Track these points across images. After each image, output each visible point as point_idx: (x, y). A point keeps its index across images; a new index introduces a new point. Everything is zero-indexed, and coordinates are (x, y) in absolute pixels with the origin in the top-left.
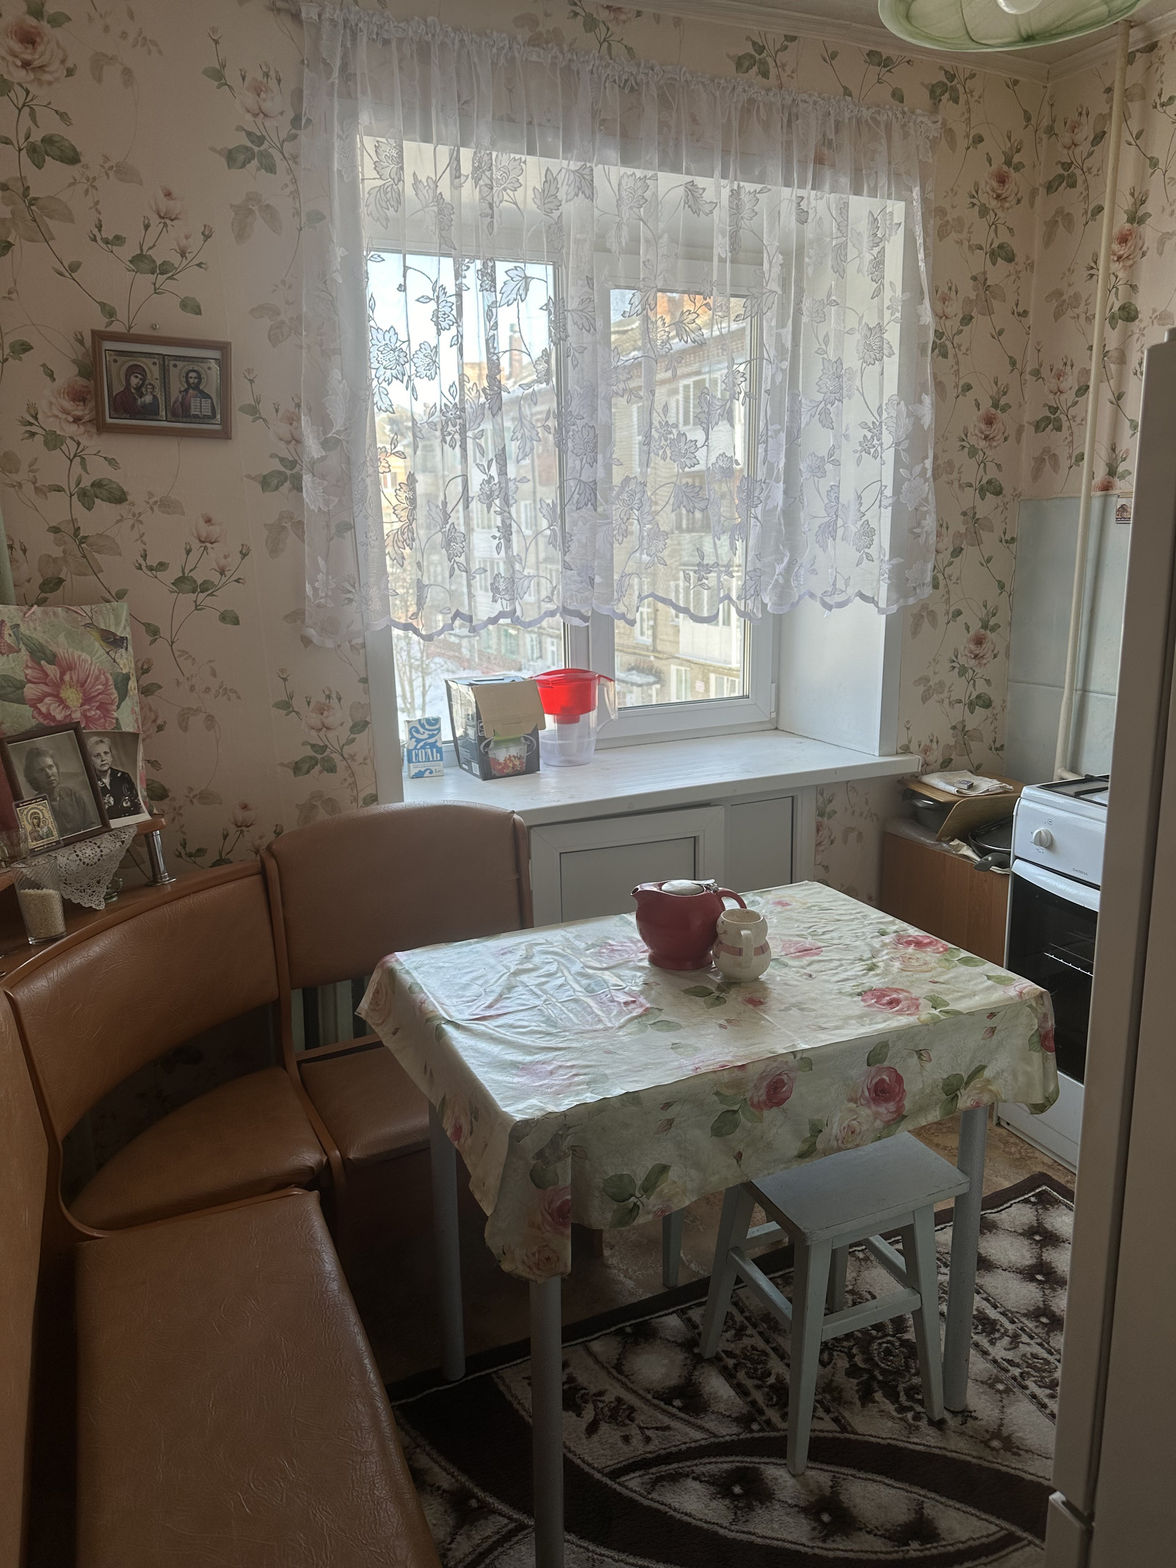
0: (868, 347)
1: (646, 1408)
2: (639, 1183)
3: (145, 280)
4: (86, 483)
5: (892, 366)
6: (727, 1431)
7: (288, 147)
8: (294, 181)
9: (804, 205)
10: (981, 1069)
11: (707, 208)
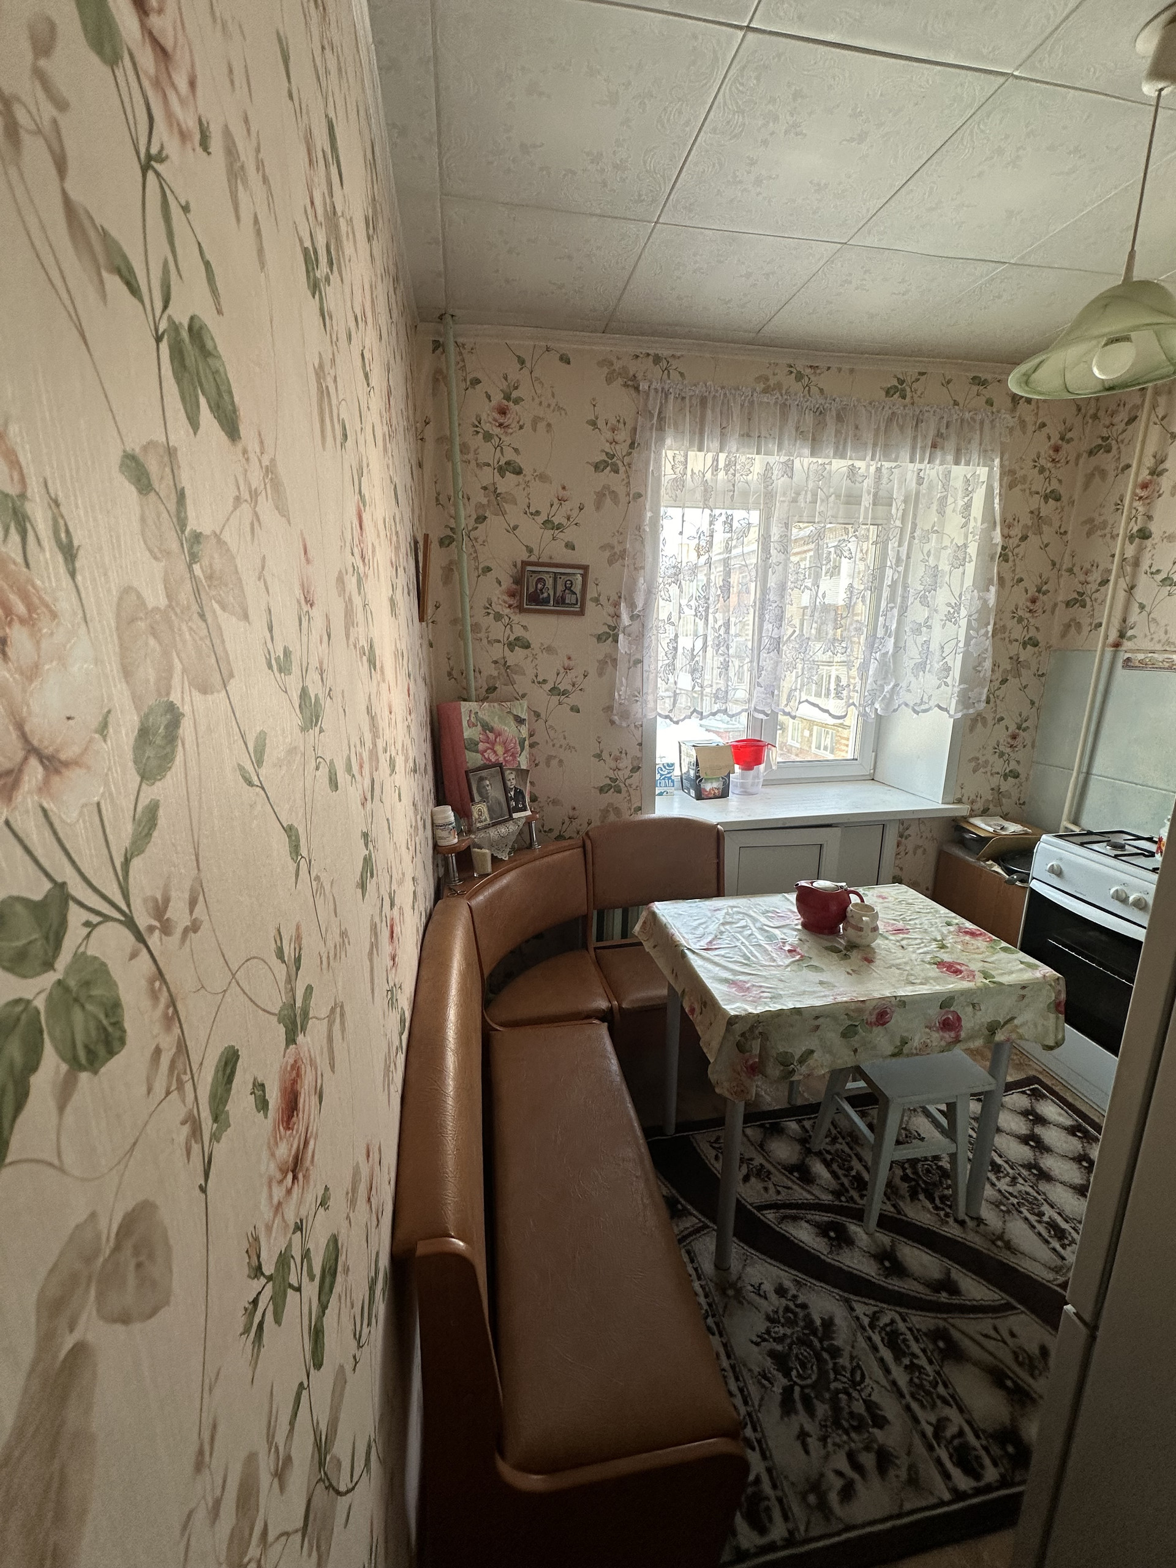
0: (956, 558)
1: (777, 1173)
2: (797, 1057)
3: (549, 533)
4: (512, 638)
5: (970, 568)
6: (827, 1198)
7: (627, 460)
8: (628, 477)
9: (922, 474)
10: (1012, 1019)
11: (860, 479)
